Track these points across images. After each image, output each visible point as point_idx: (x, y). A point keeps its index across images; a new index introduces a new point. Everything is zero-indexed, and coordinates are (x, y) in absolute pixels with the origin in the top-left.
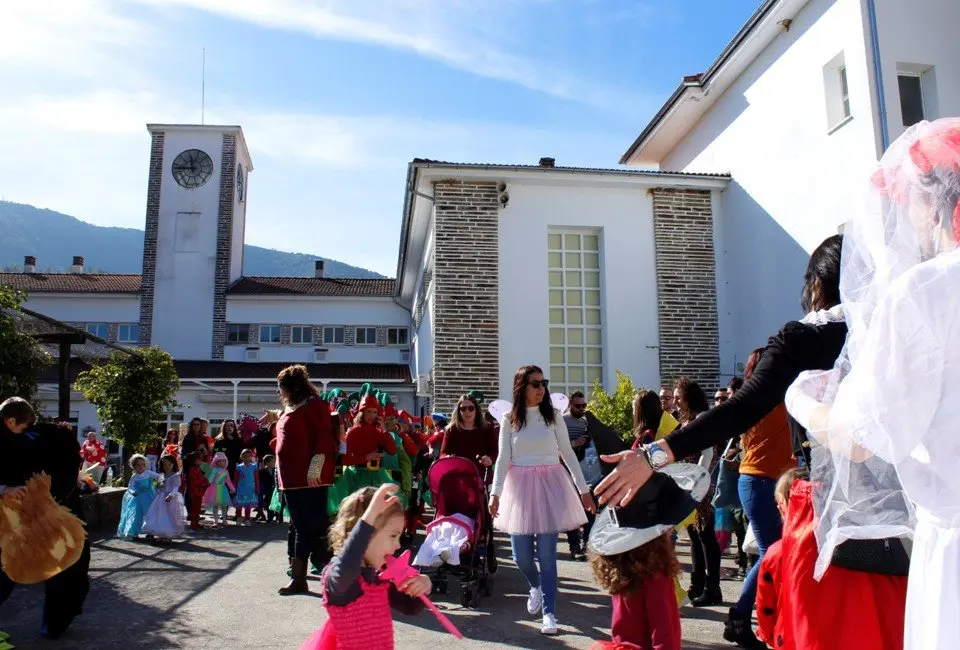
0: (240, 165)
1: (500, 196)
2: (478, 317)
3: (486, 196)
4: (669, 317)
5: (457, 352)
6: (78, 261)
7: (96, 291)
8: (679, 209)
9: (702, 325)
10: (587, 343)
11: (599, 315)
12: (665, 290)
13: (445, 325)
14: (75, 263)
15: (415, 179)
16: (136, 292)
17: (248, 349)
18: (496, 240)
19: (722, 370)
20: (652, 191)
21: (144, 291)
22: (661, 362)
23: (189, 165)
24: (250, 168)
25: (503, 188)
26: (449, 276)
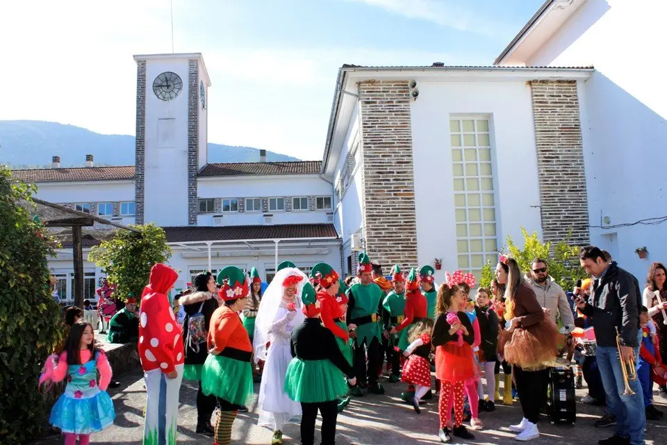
0: (202, 81)
1: (411, 91)
2: (398, 187)
3: (400, 92)
4: (548, 181)
5: (383, 216)
6: (89, 158)
7: (103, 179)
8: (553, 96)
9: (574, 187)
10: (484, 203)
11: (491, 183)
12: (544, 161)
13: (373, 195)
14: (87, 160)
15: (343, 81)
16: (132, 178)
17: (215, 216)
18: (410, 127)
19: (591, 223)
20: (530, 83)
21: (138, 178)
22: (542, 218)
23: (165, 84)
24: (209, 84)
25: (414, 85)
26: (374, 156)
